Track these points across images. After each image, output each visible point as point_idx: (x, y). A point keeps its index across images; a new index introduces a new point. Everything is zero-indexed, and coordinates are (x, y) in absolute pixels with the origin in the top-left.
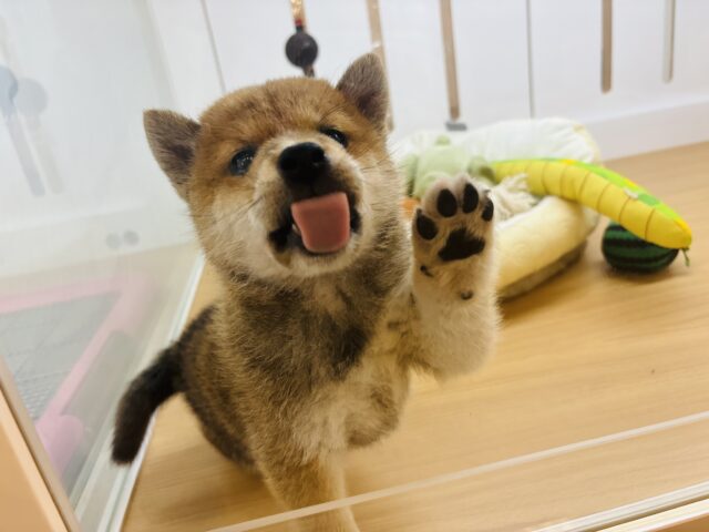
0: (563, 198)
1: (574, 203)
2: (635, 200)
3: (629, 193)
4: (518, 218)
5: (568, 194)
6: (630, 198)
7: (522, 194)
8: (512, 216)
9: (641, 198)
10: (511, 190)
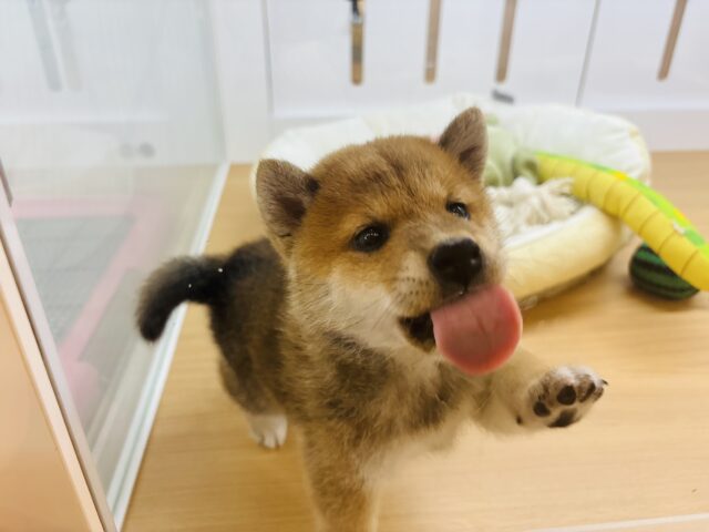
0: (604, 211)
1: (614, 219)
2: (681, 235)
3: (677, 227)
4: (555, 226)
5: (611, 209)
6: (676, 232)
7: (563, 200)
8: (549, 222)
9: (687, 234)
10: (553, 193)
